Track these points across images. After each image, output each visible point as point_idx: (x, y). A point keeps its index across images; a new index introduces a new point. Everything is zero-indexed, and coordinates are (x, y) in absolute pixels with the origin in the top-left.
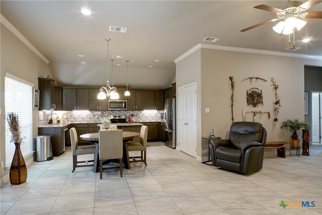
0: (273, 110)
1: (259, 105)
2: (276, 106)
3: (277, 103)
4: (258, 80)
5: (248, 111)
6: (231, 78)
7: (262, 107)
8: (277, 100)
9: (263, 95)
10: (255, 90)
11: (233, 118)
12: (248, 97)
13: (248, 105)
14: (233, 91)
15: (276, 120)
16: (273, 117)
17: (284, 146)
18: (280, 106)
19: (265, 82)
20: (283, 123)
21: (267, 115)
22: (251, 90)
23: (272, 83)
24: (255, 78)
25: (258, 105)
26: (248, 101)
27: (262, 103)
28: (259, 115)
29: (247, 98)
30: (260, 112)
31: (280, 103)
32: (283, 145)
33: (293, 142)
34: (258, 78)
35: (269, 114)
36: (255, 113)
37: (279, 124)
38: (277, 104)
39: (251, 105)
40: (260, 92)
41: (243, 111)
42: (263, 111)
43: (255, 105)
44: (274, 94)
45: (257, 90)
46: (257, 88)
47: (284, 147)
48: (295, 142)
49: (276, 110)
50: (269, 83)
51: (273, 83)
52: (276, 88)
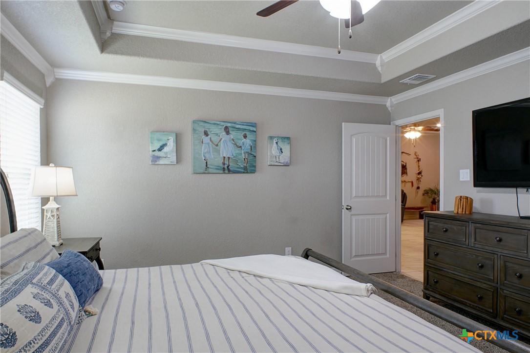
0: (416, 180)
1: (404, 175)
2: (418, 176)
3: (420, 173)
7: (406, 177)
8: (419, 171)
15: (418, 188)
16: (415, 185)
18: (422, 176)
19: (410, 156)
20: (424, 191)
21: (411, 184)
27: (407, 174)
28: (404, 183)
31: (423, 174)
35: (412, 182)
37: (421, 192)
38: (420, 175)
40: (405, 164)
42: (407, 181)
44: (417, 166)
49: (418, 179)
50: (413, 156)
51: (416, 156)
52: (419, 161)
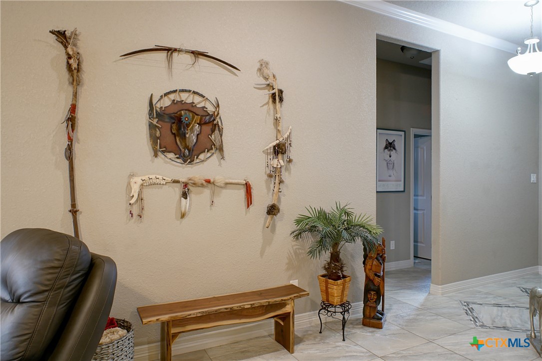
0: (266, 177)
1: (209, 154)
2: (275, 163)
3: (279, 150)
4: (202, 61)
5: (153, 177)
6: (62, 36)
7: (220, 165)
8: (278, 142)
9: (226, 120)
10: (187, 98)
11: (74, 205)
12: (155, 122)
13: (156, 155)
14: (75, 95)
15: (272, 210)
16: (262, 199)
17: (288, 309)
18: (290, 161)
19: (236, 75)
20: (298, 222)
21: (242, 192)
22: (172, 96)
23: (262, 78)
24: (187, 52)
25: (202, 156)
26: (154, 139)
27: (221, 149)
28: (207, 192)
29: (152, 127)
30: (208, 181)
31: (293, 152)
32: (282, 305)
33: (327, 288)
34: (203, 54)
35: (248, 188)
36: (186, 185)
37: (285, 224)
38: (280, 156)
39: (171, 155)
40: (211, 109)
41: (132, 176)
42: (219, 179)
43: (188, 155)
44: (271, 121)
45: (197, 99)
46: (194, 93)
47: (289, 313)
48: (335, 288)
49: (274, 175)
50: (249, 77)
51: (267, 79)
52: (277, 97)
